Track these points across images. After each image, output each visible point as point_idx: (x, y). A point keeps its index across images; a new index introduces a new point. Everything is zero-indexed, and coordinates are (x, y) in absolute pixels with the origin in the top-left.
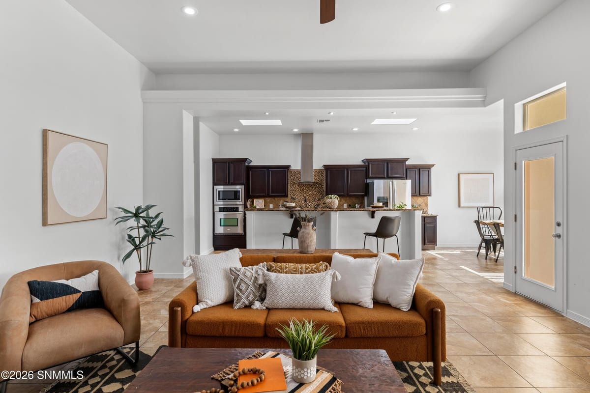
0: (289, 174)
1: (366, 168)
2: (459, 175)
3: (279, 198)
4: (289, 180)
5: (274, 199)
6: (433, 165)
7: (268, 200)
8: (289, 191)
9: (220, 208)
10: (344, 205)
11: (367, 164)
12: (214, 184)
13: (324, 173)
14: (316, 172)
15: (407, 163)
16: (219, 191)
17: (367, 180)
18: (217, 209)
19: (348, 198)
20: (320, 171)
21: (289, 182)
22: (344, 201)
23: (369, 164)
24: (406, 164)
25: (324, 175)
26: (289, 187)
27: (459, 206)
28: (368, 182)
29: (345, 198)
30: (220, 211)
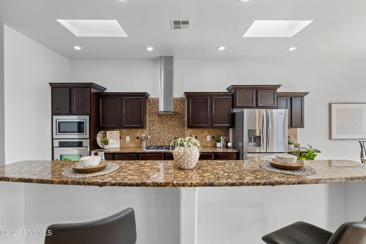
0: (148, 103)
1: (233, 95)
2: (330, 105)
3: (136, 130)
4: (148, 110)
5: (131, 131)
6: (307, 93)
7: (124, 131)
8: (147, 121)
9: (60, 142)
10: (208, 136)
11: (233, 91)
12: (53, 114)
13: (186, 102)
14: (177, 101)
15: (279, 90)
16: (59, 123)
17: (234, 109)
18: (56, 143)
19: (211, 130)
20: (181, 100)
21: (147, 112)
22: (208, 133)
23: (235, 91)
24: (277, 92)
25: (186, 104)
26: (147, 117)
27: (330, 138)
28: (234, 112)
29: (208, 129)
30: (60, 147)
